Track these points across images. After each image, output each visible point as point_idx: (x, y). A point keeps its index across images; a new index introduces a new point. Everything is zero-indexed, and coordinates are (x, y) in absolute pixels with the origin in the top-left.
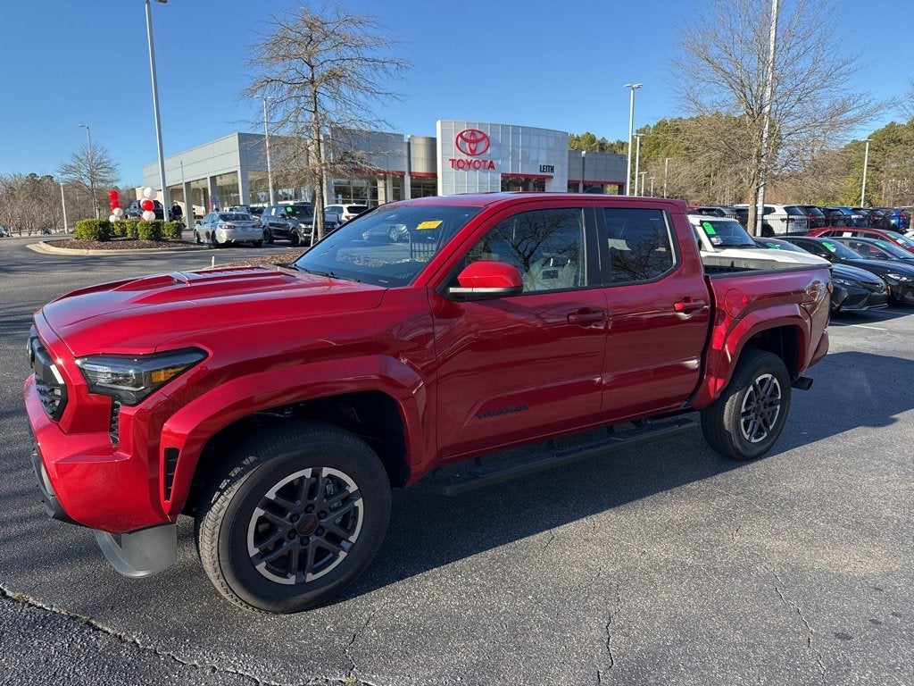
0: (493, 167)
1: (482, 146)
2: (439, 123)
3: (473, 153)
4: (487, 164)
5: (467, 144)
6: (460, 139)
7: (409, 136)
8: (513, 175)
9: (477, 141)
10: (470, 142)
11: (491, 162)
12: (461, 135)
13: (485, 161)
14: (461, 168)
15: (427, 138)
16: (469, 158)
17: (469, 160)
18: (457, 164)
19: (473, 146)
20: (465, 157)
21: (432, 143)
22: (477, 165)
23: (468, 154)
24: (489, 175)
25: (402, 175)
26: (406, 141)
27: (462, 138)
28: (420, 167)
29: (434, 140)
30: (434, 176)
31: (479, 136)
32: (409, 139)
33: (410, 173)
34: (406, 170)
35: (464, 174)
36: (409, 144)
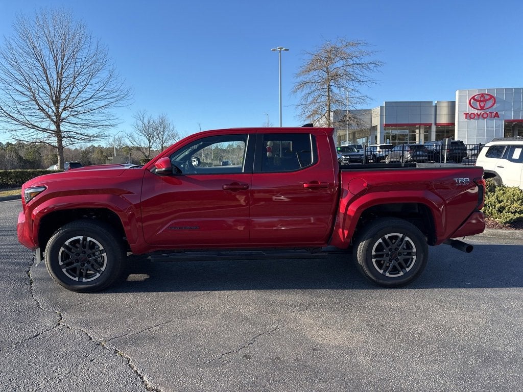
0: (498, 116)
1: (489, 104)
2: (457, 92)
3: (482, 108)
4: (493, 115)
5: (478, 103)
6: (472, 100)
7: (436, 102)
8: (514, 121)
9: (485, 101)
10: (480, 101)
11: (497, 113)
12: (473, 98)
13: (491, 113)
14: (473, 118)
15: (449, 102)
16: (479, 112)
17: (479, 113)
18: (469, 116)
19: (482, 104)
20: (476, 111)
21: (452, 105)
22: (485, 116)
23: (478, 109)
24: (494, 123)
25: (430, 125)
26: (434, 104)
27: (474, 99)
28: (443, 119)
29: (454, 102)
30: (453, 124)
31: (488, 97)
32: (436, 104)
33: (436, 124)
34: (433, 122)
35: (474, 122)
36: (436, 106)
